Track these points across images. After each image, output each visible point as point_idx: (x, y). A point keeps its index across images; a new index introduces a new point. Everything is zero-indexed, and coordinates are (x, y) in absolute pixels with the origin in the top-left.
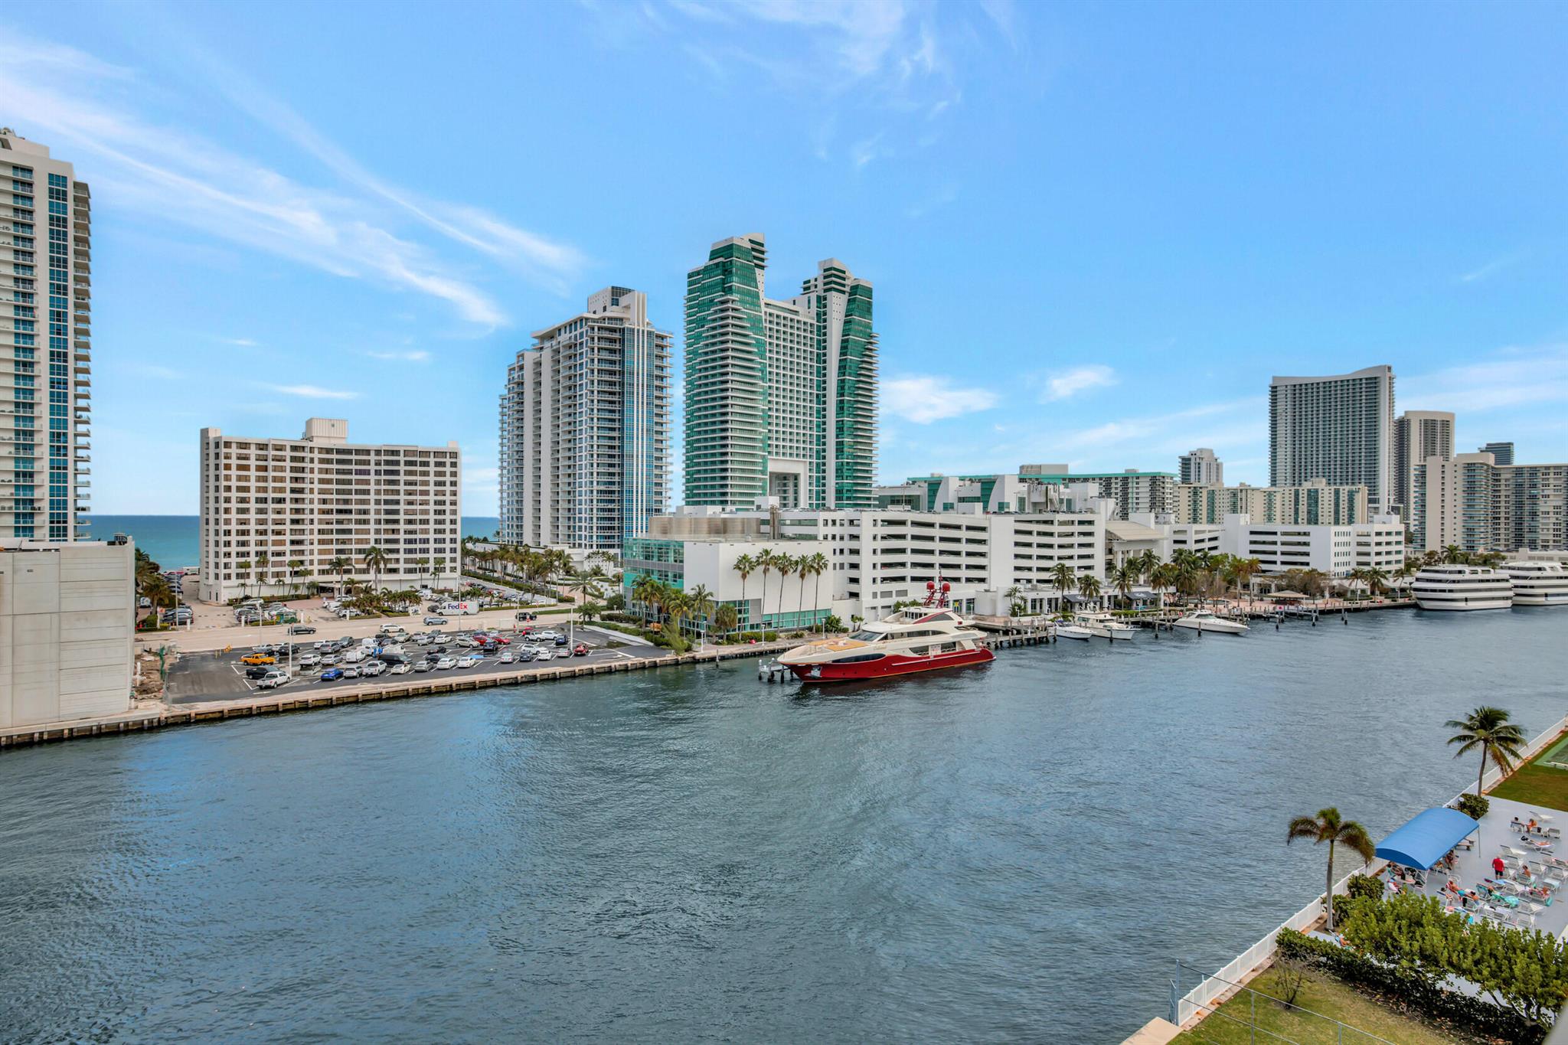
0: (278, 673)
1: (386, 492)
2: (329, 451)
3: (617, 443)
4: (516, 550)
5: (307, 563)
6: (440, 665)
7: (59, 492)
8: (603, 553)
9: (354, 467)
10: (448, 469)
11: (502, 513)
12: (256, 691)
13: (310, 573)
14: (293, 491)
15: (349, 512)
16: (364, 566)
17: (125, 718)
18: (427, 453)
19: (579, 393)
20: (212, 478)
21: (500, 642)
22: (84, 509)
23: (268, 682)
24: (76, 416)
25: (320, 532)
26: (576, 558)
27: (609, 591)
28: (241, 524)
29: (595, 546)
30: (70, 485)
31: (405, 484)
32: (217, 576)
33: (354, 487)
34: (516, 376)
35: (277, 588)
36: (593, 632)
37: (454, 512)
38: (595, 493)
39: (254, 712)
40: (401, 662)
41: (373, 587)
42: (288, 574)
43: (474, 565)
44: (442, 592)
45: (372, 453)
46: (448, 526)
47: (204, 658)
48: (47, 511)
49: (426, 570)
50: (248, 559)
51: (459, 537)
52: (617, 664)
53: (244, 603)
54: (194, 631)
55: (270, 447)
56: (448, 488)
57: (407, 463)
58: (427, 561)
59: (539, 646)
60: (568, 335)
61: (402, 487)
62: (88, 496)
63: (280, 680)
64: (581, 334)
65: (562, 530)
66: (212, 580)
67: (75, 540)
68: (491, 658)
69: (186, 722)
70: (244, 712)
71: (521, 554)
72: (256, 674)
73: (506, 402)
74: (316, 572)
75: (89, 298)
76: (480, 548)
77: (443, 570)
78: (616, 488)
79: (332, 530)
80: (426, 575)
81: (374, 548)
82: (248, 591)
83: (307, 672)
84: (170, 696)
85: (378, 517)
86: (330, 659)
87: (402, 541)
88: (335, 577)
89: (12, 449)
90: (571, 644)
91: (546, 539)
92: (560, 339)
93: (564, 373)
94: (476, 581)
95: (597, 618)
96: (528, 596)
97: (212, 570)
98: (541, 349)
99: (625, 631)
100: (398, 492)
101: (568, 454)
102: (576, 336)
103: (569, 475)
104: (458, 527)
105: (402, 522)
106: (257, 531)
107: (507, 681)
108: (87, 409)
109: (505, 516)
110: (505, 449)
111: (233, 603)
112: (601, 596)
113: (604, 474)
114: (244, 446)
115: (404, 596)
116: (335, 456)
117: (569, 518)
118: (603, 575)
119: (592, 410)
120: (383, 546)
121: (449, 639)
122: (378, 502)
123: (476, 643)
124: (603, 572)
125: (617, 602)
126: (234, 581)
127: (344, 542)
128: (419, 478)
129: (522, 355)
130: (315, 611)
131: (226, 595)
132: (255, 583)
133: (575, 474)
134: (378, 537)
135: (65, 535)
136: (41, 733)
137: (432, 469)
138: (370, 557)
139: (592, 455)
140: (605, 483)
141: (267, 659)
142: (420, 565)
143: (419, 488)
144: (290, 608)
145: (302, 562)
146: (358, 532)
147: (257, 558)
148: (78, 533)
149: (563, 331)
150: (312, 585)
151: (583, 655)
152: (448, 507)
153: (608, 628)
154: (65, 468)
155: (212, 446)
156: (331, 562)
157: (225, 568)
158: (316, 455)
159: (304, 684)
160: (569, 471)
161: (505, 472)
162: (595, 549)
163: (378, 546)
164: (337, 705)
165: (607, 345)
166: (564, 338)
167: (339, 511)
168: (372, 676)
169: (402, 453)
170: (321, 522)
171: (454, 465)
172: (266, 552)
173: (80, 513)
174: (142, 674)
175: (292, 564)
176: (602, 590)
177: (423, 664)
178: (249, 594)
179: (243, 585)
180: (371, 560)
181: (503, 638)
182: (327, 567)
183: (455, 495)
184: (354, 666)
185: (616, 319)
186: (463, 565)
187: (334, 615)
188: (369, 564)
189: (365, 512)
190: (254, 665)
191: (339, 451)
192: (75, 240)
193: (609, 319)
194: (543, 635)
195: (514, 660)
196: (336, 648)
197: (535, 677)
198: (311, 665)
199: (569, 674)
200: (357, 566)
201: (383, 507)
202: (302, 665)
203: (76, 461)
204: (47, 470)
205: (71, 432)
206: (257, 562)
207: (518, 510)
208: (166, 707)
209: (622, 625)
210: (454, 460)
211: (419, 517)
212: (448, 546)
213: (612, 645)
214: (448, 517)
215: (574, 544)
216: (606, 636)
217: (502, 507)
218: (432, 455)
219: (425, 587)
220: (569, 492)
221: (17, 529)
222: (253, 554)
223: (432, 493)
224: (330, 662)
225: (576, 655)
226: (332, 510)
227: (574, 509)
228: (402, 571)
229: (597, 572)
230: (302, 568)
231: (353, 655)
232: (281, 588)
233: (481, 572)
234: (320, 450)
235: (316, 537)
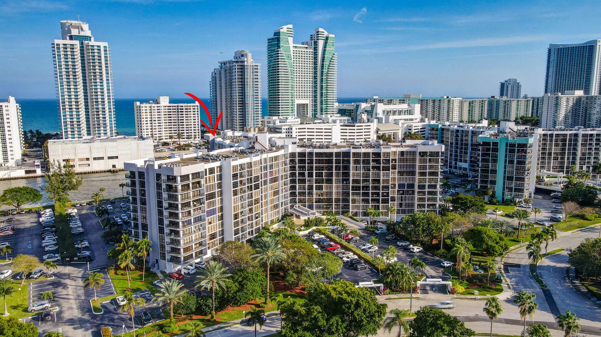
1: (180, 117)
10: (196, 110)
18: (190, 106)
25: (165, 128)
28: (147, 127)
31: (185, 115)
38: (238, 114)
46: (197, 126)
55: (152, 107)
57: (185, 109)
58: (192, 135)
73: (211, 83)
74: (164, 139)
79: (167, 128)
81: (178, 132)
85: (178, 124)
88: (169, 140)
92: (226, 65)
98: (221, 68)
101: (230, 102)
102: (231, 66)
105: (185, 125)
113: (240, 109)
114: (146, 107)
115: (188, 145)
116: (167, 108)
119: (236, 90)
120: (180, 132)
122: (178, 120)
127: (170, 131)
130: (166, 149)
134: (179, 129)
137: (192, 110)
138: (178, 135)
142: (190, 137)
143: (189, 116)
145: (161, 136)
146: (173, 128)
149: (227, 63)
150: (163, 142)
155: (138, 107)
156: (168, 136)
158: (162, 108)
165: (240, 70)
167: (169, 123)
169: (184, 106)
170: (165, 125)
172: (152, 134)
175: (158, 137)
187: (172, 150)
189: (175, 123)
193: (240, 61)
200: (175, 137)
201: (180, 121)
210: (197, 108)
211: (189, 123)
212: (197, 131)
228: (186, 138)
230: (161, 138)
234: (163, 106)
235: (164, 130)
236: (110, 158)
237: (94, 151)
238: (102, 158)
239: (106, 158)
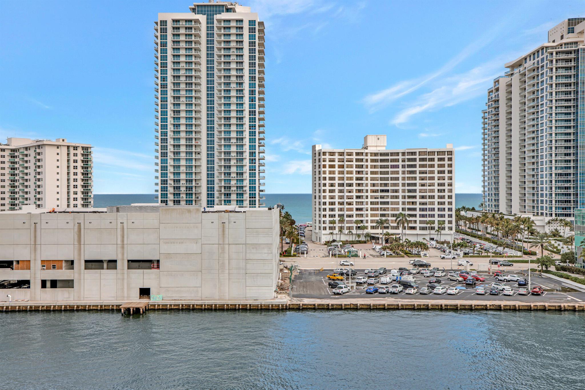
0: (343, 286)
1: (409, 178)
2: (376, 154)
3: (572, 137)
4: (493, 216)
5: (365, 222)
6: (435, 291)
7: (252, 182)
8: (561, 220)
9: (390, 164)
10: (446, 162)
11: (484, 191)
12: (332, 295)
13: (366, 228)
14: (357, 179)
15: (387, 191)
16: (395, 225)
17: (272, 302)
18: (433, 153)
19: (540, 103)
20: (317, 173)
21: (477, 279)
22: (262, 191)
23: (338, 291)
24: (259, 143)
25: (372, 203)
26: (538, 223)
27: (565, 249)
28: (331, 198)
29: (554, 215)
30: (257, 178)
31: (420, 173)
32: (320, 228)
33: (390, 176)
34: (493, 96)
35: (348, 236)
36: (550, 278)
37: (450, 191)
38: (554, 175)
39: (330, 308)
40: (412, 287)
41: (401, 238)
42: (355, 228)
43: (466, 226)
44: (443, 243)
45: (400, 154)
46: (446, 200)
47: (310, 273)
48: (248, 192)
49: (432, 228)
50: (335, 219)
51: (454, 207)
52: (566, 304)
53: (333, 244)
54: (308, 258)
55: (345, 154)
56: (446, 175)
57: (421, 160)
58: (433, 222)
59: (505, 285)
60: (532, 62)
61: (418, 175)
62: (264, 184)
63: (344, 290)
64: (543, 60)
65: (529, 203)
66: (317, 230)
67: (259, 207)
68: (470, 290)
69: (298, 309)
70: (325, 307)
71: (497, 219)
72: (333, 286)
73: (486, 114)
74: (369, 228)
75: (264, 81)
76: (469, 214)
77: (444, 229)
78: (571, 171)
79: (378, 202)
80: (433, 232)
81: (401, 213)
82: (335, 238)
83: (360, 287)
84: (292, 293)
85: (404, 194)
86: (372, 281)
87: (418, 209)
88: (379, 231)
89: (235, 161)
90: (529, 286)
91: (516, 209)
92: (526, 65)
93: (529, 89)
94: (466, 237)
95: (552, 268)
96: (500, 249)
97: (317, 225)
98: (512, 74)
99: (575, 280)
100: (415, 178)
101: (532, 148)
102: (538, 62)
103: (533, 163)
104: (453, 200)
105: (418, 197)
106: (339, 203)
107: (480, 307)
108: (263, 139)
109: (487, 193)
110: (486, 147)
111: (327, 243)
112: (558, 252)
113: (561, 161)
114: (332, 154)
115: (418, 245)
116: (379, 158)
117: (533, 194)
118: (561, 236)
119: (551, 114)
120: (407, 213)
121: (444, 274)
122: (403, 185)
123: (461, 279)
124: (561, 234)
125: (570, 257)
126: (328, 231)
127: (384, 210)
128: (428, 169)
129: (498, 81)
130: (368, 251)
131: (325, 238)
132: (338, 233)
133: (537, 162)
134: (403, 206)
135: (255, 204)
136: (239, 305)
137: (436, 163)
138: (399, 219)
139: (551, 148)
140: (562, 168)
141: (340, 277)
142: (429, 225)
143: (428, 175)
144: (355, 248)
145: (362, 221)
146: (392, 203)
147: (339, 218)
148: (260, 203)
149: (528, 59)
150: (367, 235)
151: (539, 295)
152: (446, 188)
153: (561, 276)
154: (255, 170)
155: (317, 155)
156: (377, 222)
157: (324, 224)
158: (369, 157)
159: (357, 294)
160: (533, 160)
161: (486, 163)
162: (554, 217)
163: (403, 213)
164: (373, 309)
165: (564, 64)
166: (529, 64)
167: (382, 191)
168: (394, 293)
169: (418, 154)
170: (372, 197)
171: (450, 159)
172: (343, 215)
173: (261, 193)
174: (282, 280)
175: (357, 222)
176: (559, 248)
177: (425, 290)
178: (335, 239)
179: (332, 233)
180: (399, 221)
181: (479, 277)
182: (375, 224)
183: (451, 179)
184: (384, 286)
185: (571, 43)
186: (457, 225)
187: (378, 254)
188: (398, 224)
189: (397, 191)
190: (333, 280)
191: (382, 154)
192: (259, 52)
193: (565, 44)
194: (509, 278)
195: (486, 293)
196: (377, 274)
197: (500, 306)
198: (362, 283)
199: (526, 308)
200: (392, 225)
201: (407, 188)
202: (357, 283)
203: (259, 166)
204: (248, 171)
205: (257, 151)
206: (339, 221)
207: (495, 188)
208: (290, 299)
209: (573, 275)
210: (450, 156)
211: (428, 194)
212: (447, 213)
213: (565, 290)
214: (446, 194)
215: (538, 213)
216: (559, 283)
217: (484, 187)
218: (436, 153)
219: (432, 239)
220: (533, 176)
221: (237, 200)
222: (337, 216)
223: (436, 178)
224: (372, 282)
225: (533, 294)
226: (378, 190)
227: (537, 188)
228: (418, 228)
229: (555, 234)
230: (362, 225)
231: (385, 279)
232: (351, 236)
233: (469, 230)
234: (372, 154)
235: (369, 206)
236: (133, 263)
237: (88, 237)
238: (112, 263)
239: (123, 265)
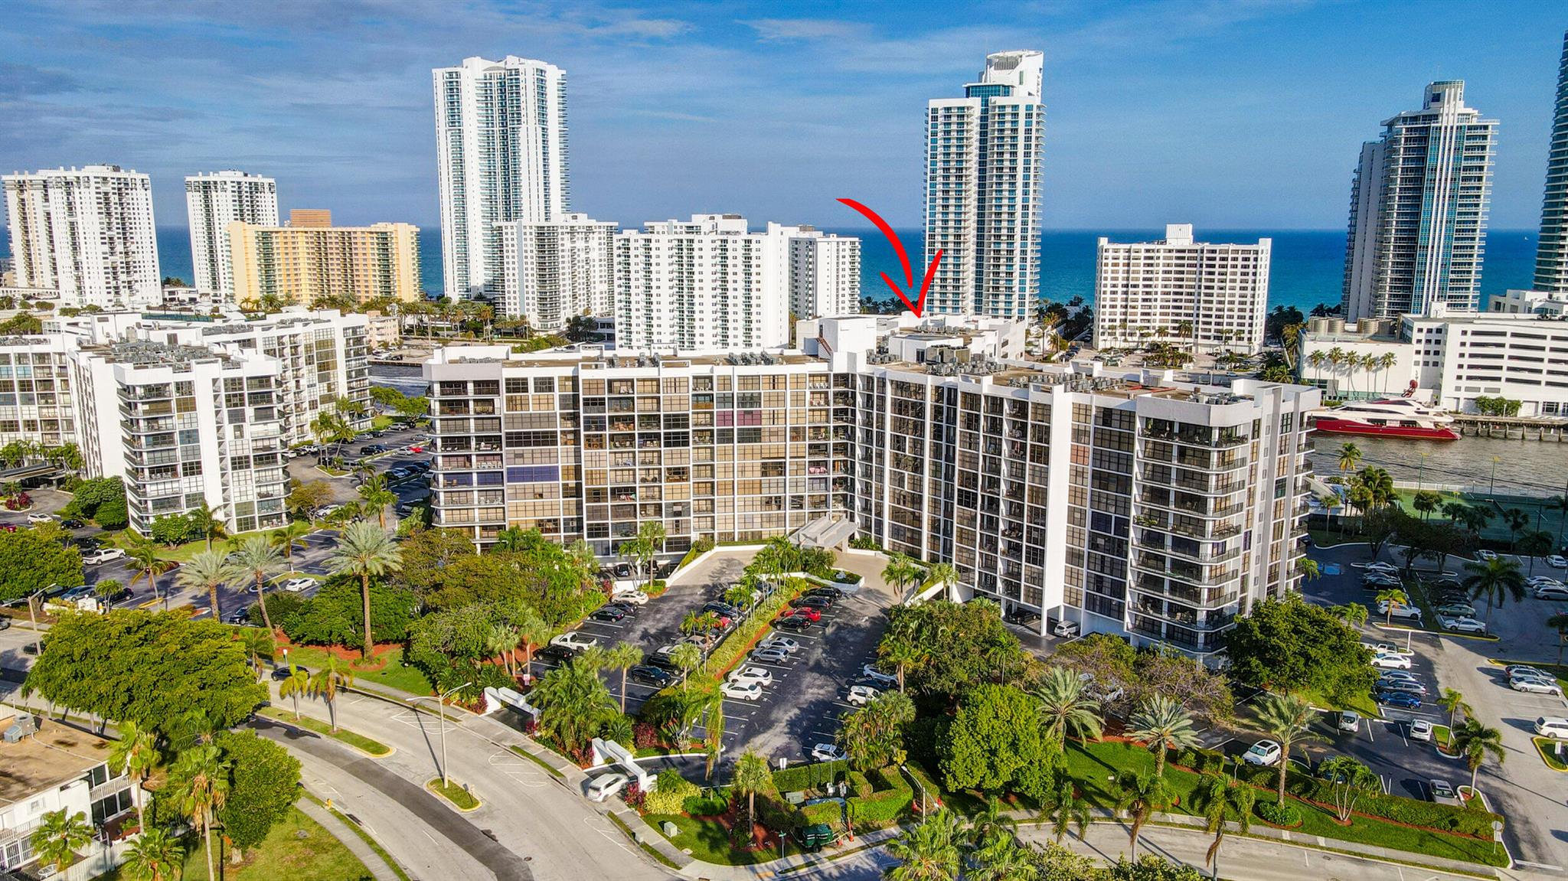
2: (1169, 251)
9: (1186, 262)
14: (1145, 280)
15: (1181, 293)
16: (1178, 332)
18: (1236, 252)
25: (1161, 307)
45: (1197, 252)
49: (1228, 338)
50: (1116, 324)
53: (1111, 351)
55: (1132, 250)
56: (1250, 277)
61: (1217, 276)
66: (1096, 335)
80: (1230, 342)
100: (1214, 281)
106: (1121, 306)
114: (1116, 251)
126: (1107, 337)
127: (1176, 315)
131: (1101, 346)
132: (1117, 339)
137: (1240, 263)
142: (1224, 334)
145: (1148, 327)
146: (1186, 308)
147: (1120, 323)
157: (1102, 328)
158: (1164, 255)
165: (1413, 144)
167: (1176, 293)
169: (1218, 252)
170: (1162, 300)
171: (1255, 259)
172: (1125, 320)
175: (1141, 328)
178: (1114, 346)
185: (1430, 116)
193: (1423, 116)
210: (1255, 255)
211: (1227, 299)
223: (1238, 281)
234: (1176, 251)
235: (1158, 310)
